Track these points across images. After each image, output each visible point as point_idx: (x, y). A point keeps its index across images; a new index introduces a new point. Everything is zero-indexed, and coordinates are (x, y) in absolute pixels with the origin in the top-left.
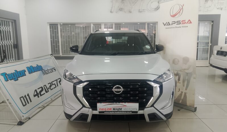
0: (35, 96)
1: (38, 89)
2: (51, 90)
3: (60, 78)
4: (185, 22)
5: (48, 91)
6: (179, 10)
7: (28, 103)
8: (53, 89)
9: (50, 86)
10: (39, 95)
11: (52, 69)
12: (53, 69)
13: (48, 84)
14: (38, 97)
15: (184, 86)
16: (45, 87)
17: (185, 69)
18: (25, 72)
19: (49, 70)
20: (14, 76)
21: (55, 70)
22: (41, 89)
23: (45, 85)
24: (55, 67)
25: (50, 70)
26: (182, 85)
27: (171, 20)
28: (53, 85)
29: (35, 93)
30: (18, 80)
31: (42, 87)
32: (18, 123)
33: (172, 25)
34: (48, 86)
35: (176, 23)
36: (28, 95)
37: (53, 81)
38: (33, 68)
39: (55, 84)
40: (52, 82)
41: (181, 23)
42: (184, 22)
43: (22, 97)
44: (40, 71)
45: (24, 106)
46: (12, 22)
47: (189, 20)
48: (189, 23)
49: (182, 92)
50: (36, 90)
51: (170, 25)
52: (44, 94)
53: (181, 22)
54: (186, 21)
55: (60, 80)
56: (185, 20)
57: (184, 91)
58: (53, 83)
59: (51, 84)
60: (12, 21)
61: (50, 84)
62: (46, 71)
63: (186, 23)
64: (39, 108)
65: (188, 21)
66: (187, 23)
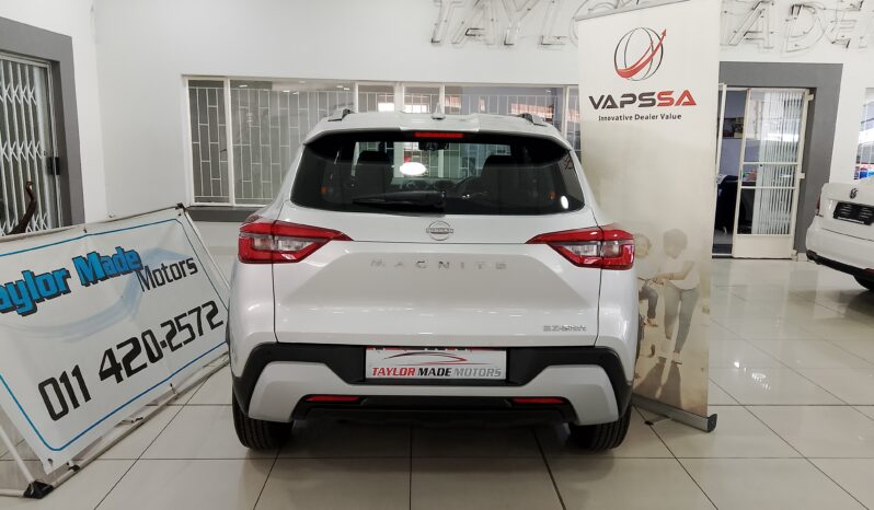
0: (104, 375)
1: (119, 346)
2: (173, 349)
3: (212, 303)
4: (672, 100)
5: (161, 356)
6: (650, 52)
7: (76, 405)
8: (180, 345)
9: (171, 335)
10: (123, 373)
11: (181, 263)
12: (185, 266)
13: (163, 325)
14: (119, 379)
15: (668, 337)
16: (148, 337)
17: (672, 277)
18: (68, 280)
19: (168, 270)
20: (20, 297)
21: (193, 270)
22: (130, 347)
23: (150, 332)
24: (194, 256)
25: (174, 268)
26: (664, 335)
27: (618, 88)
28: (181, 329)
29: (108, 365)
30: (34, 310)
31: (134, 341)
32: (29, 489)
33: (622, 106)
34: (161, 335)
35: (638, 102)
36: (76, 372)
37: (185, 315)
38: (102, 263)
39: (189, 326)
40: (177, 319)
41: (658, 102)
42: (666, 98)
43: (52, 381)
44: (129, 272)
45: (55, 417)
46: (45, 69)
47: (686, 93)
48: (686, 104)
49: (663, 360)
50: (109, 353)
51: (614, 106)
52: (145, 366)
53: (655, 97)
54: (676, 97)
55: (210, 308)
56: (670, 93)
57: (670, 357)
58: (183, 322)
59: (174, 326)
60: (42, 65)
61: (169, 328)
62: (154, 272)
63: (676, 100)
64: (120, 424)
65: (682, 97)
66: (678, 104)
